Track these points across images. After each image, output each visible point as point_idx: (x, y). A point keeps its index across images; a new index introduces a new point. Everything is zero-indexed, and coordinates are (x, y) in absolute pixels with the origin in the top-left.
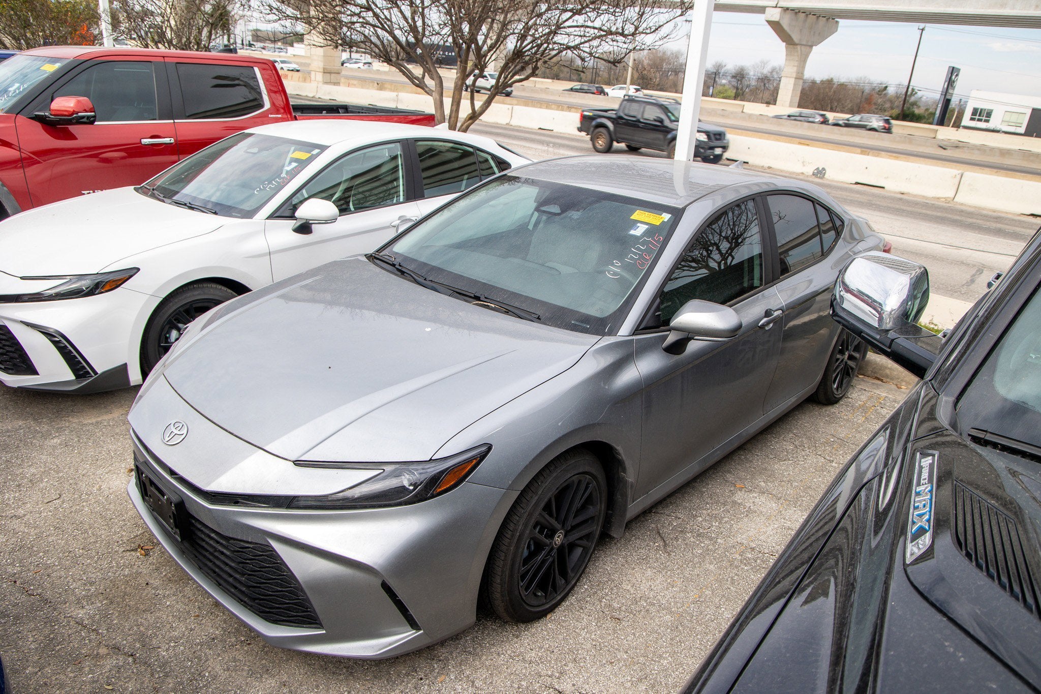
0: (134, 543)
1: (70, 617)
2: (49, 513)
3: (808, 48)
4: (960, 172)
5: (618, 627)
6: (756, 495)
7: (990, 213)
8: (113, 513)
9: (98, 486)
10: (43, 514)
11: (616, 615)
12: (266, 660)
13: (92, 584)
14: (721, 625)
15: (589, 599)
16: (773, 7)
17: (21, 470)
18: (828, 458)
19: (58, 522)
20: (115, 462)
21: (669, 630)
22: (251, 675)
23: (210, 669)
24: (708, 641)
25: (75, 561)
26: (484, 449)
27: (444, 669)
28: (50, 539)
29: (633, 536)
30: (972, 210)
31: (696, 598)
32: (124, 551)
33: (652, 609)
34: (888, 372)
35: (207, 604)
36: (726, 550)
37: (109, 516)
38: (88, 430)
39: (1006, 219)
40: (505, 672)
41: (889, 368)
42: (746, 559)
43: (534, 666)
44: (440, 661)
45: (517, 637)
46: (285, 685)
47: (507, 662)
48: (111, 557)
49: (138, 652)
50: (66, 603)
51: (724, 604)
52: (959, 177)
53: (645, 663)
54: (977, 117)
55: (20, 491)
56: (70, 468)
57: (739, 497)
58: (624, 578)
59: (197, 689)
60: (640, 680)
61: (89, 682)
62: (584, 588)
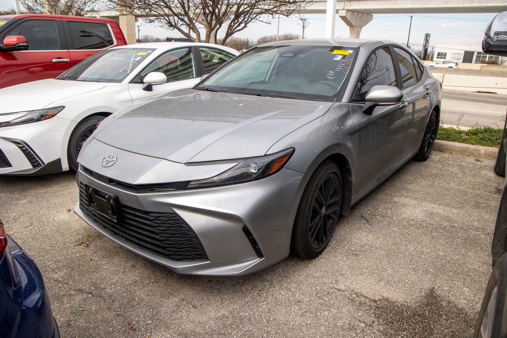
0: (79, 242)
1: (50, 278)
2: (27, 232)
3: (360, 28)
4: (443, 74)
5: (358, 258)
6: (404, 198)
7: (460, 92)
8: (64, 230)
9: (52, 218)
10: (24, 233)
11: (355, 253)
12: (169, 289)
13: (59, 262)
14: (411, 253)
15: (338, 247)
16: (342, 10)
17: (7, 215)
18: (432, 181)
19: (33, 236)
20: (60, 208)
21: (385, 257)
22: (163, 297)
23: (138, 296)
24: (407, 260)
25: (47, 252)
26: (292, 150)
27: (271, 284)
28: (31, 244)
29: (349, 219)
30: (450, 91)
31: (393, 243)
32: (74, 246)
33: (372, 249)
34: (445, 147)
35: (128, 266)
36: (399, 221)
37: (62, 231)
38: (41, 196)
39: (467, 94)
40: (306, 283)
41: (445, 145)
42: (411, 224)
43: (320, 279)
44: (268, 281)
45: (306, 267)
46: (183, 300)
47: (305, 279)
48: (67, 249)
49: (94, 291)
50: (46, 272)
51: (408, 244)
52: (442, 77)
53: (379, 273)
54: (440, 57)
55: (8, 224)
56: (35, 212)
57: (395, 199)
58: (353, 237)
59: (133, 306)
60: (379, 280)
61: (68, 308)
62: (333, 243)
